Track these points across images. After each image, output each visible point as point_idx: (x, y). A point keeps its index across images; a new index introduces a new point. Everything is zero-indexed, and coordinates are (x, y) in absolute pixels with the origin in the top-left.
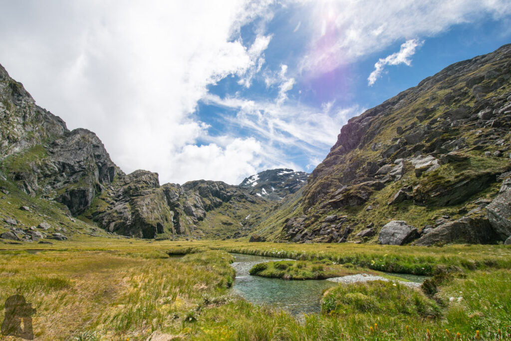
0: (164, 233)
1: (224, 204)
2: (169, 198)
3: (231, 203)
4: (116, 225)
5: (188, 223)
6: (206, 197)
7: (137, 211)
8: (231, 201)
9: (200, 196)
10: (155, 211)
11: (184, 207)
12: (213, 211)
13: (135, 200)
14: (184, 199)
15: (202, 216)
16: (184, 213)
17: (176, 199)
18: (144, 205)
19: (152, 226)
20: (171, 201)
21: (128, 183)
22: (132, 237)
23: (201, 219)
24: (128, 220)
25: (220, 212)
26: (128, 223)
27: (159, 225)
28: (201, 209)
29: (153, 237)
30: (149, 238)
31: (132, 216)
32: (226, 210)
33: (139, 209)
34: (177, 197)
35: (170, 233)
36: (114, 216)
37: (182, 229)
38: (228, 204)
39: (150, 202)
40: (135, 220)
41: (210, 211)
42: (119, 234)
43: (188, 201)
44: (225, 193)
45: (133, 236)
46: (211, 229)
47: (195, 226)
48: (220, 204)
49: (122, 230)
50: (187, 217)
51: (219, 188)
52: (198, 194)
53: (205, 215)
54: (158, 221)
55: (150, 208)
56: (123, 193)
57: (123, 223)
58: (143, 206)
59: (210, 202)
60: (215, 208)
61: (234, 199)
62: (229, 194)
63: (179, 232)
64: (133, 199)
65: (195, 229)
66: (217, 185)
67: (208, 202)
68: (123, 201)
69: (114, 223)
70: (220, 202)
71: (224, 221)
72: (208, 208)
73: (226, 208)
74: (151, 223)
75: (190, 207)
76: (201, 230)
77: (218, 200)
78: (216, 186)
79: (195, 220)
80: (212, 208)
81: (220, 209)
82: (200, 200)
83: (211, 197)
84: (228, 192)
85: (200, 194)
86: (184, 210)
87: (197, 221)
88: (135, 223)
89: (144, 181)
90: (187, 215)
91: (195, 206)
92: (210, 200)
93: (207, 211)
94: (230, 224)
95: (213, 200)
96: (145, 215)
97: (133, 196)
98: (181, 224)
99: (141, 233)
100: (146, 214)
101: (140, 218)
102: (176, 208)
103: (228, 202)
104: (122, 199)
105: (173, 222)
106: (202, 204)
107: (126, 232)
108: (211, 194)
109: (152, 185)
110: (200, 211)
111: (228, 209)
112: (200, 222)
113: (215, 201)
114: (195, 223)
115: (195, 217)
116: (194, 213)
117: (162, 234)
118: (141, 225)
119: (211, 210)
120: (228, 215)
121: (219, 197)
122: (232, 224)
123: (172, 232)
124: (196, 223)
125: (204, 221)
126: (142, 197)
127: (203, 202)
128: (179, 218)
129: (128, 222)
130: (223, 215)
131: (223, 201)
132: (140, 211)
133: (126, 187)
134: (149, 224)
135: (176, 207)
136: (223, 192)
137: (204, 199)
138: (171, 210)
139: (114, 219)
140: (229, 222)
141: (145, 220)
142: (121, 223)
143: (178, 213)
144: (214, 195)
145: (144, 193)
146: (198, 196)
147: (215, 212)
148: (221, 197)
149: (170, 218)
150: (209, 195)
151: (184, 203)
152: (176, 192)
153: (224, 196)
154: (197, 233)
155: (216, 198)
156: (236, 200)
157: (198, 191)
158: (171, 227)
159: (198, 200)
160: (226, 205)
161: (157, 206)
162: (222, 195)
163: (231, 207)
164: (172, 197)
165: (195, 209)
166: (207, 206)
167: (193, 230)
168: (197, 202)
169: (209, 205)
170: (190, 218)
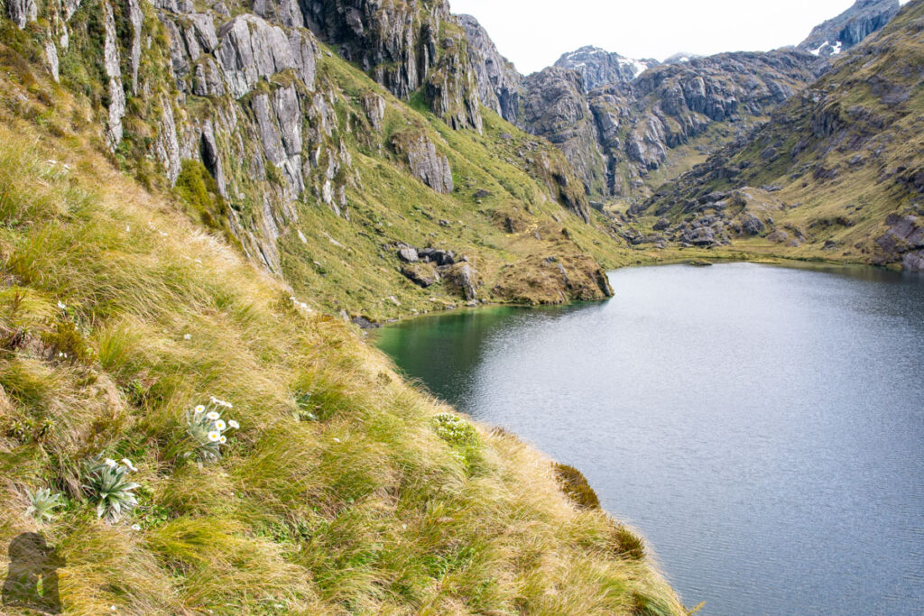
0: (590, 195)
1: (713, 126)
2: (601, 129)
3: (732, 121)
5: (630, 176)
6: (675, 114)
8: (733, 117)
9: (660, 114)
10: (579, 167)
11: (627, 144)
12: (683, 147)
14: (630, 125)
15: (656, 161)
16: (625, 157)
17: (612, 132)
20: (605, 136)
21: (539, 118)
23: (653, 167)
25: (697, 149)
28: (657, 146)
32: (712, 143)
34: (614, 129)
35: (599, 195)
37: (617, 187)
38: (721, 126)
41: (677, 146)
43: (636, 132)
44: (720, 98)
47: (640, 180)
50: (630, 165)
51: (708, 89)
52: (658, 111)
59: (680, 127)
60: (690, 140)
61: (744, 108)
62: (730, 100)
63: (612, 193)
65: (638, 186)
66: (702, 84)
67: (676, 128)
70: (701, 125)
72: (672, 141)
73: (713, 138)
75: (636, 145)
76: (650, 186)
77: (700, 119)
78: (699, 86)
79: (642, 170)
80: (685, 139)
81: (701, 140)
82: (659, 127)
83: (685, 114)
84: (729, 95)
85: (661, 109)
86: (627, 151)
87: (646, 170)
90: (630, 160)
91: (647, 141)
92: (681, 122)
93: (672, 147)
95: (688, 121)
98: (616, 180)
102: (612, 150)
103: (726, 120)
105: (607, 175)
106: (662, 133)
108: (685, 108)
110: (654, 150)
111: (717, 139)
112: (651, 174)
113: (691, 124)
114: (641, 175)
115: (643, 163)
116: (642, 157)
119: (680, 144)
121: (705, 112)
123: (602, 194)
124: (644, 174)
125: (658, 171)
126: (562, 145)
127: (666, 129)
128: (615, 168)
130: (701, 154)
131: (712, 119)
135: (613, 147)
136: (714, 97)
137: (670, 120)
138: (605, 153)
143: (615, 159)
144: (693, 107)
145: (562, 137)
146: (656, 115)
147: (688, 149)
148: (709, 110)
149: (602, 170)
150: (681, 110)
151: (628, 136)
152: (613, 117)
153: (717, 109)
154: (640, 193)
155: (696, 115)
156: (749, 111)
157: (659, 101)
158: (600, 186)
159: (654, 128)
160: (717, 130)
161: (580, 158)
162: (712, 105)
163: (727, 132)
164: (606, 129)
165: (645, 147)
166: (671, 137)
167: (636, 187)
168: (652, 131)
169: (677, 134)
170: (634, 167)
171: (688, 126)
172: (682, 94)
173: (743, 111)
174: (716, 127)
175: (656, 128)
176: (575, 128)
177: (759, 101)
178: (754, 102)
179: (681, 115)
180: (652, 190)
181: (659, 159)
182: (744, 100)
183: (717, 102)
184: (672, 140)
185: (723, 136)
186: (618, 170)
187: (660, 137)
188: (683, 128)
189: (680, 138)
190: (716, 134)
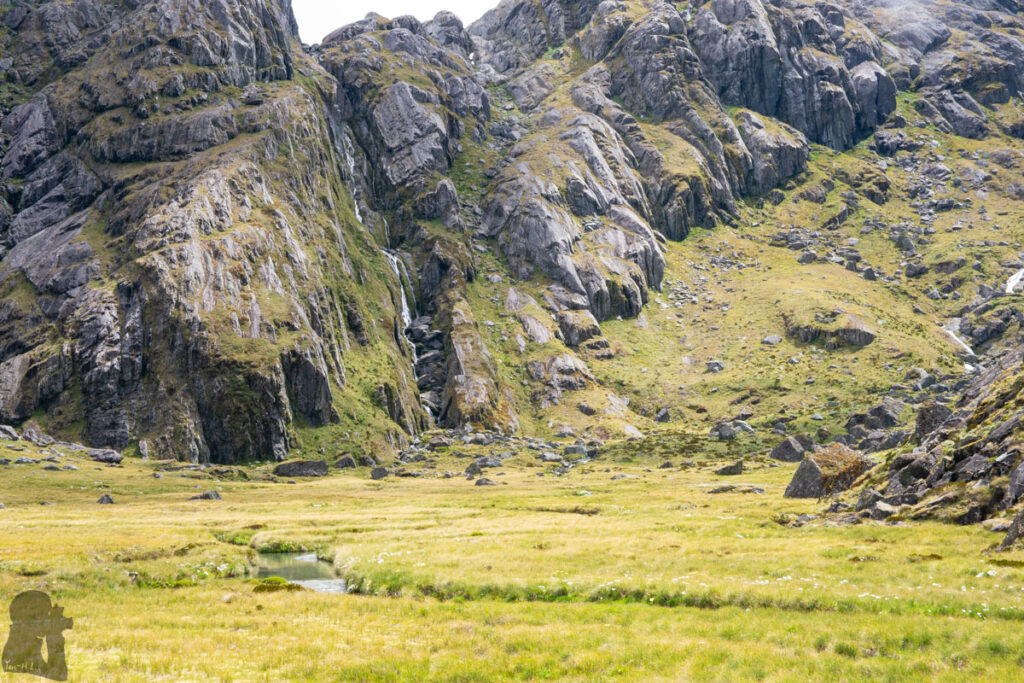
0: (334, 419)
1: (823, 162)
2: (371, 147)
3: (884, 150)
4: (31, 373)
5: (522, 343)
6: (669, 111)
7: (150, 274)
8: (890, 135)
9: (613, 108)
10: (269, 270)
12: (724, 235)
13: (135, 192)
14: (492, 147)
15: (625, 281)
16: (490, 262)
17: (422, 155)
18: (191, 229)
19: (252, 380)
20: (392, 171)
21: (76, 63)
22: (139, 454)
23: (619, 304)
24: (99, 339)
25: (783, 241)
26: (105, 358)
27: (295, 364)
28: (621, 220)
29: (265, 453)
30: (241, 457)
31: (124, 310)
32: (835, 222)
33: (161, 263)
34: (432, 142)
35: (382, 420)
36: (14, 316)
37: (474, 392)
38: (851, 163)
39: (228, 204)
40: (147, 339)
41: (696, 231)
42: (58, 432)
43: (523, 166)
44: (836, 63)
45: (145, 445)
46: (695, 380)
47: (571, 360)
48: (789, 168)
49: (70, 405)
50: (513, 295)
52: (600, 98)
53: (653, 269)
54: (287, 341)
55: (231, 248)
56: (51, 138)
57: (76, 360)
58: (186, 237)
59: (700, 159)
60: (744, 210)
61: (921, 107)
62: (866, 72)
63: (448, 416)
64: (121, 188)
65: (568, 386)
67: (682, 160)
68: (60, 198)
69: (17, 361)
70: (781, 152)
71: (805, 320)
73: (836, 202)
74: (241, 357)
75: (531, 210)
76: (621, 386)
77: (771, 132)
79: (571, 317)
80: (721, 205)
81: (791, 211)
82: (617, 151)
83: (710, 114)
84: (858, 56)
85: (613, 94)
87: (585, 319)
88: (145, 361)
89: (174, 43)
90: (514, 275)
91: (578, 202)
92: (700, 138)
93: (676, 233)
94: (853, 340)
95: (727, 137)
96: (200, 306)
97: (117, 160)
98: (462, 350)
99: (190, 423)
100: (206, 293)
101: (174, 325)
102: (427, 229)
103: (864, 145)
104: (46, 188)
106: (633, 176)
107: (101, 417)
109: (234, 67)
110: (617, 237)
111: (852, 207)
112: (615, 332)
113: (740, 147)
114: (573, 338)
115: (572, 288)
116: (569, 262)
117: (325, 433)
118: (184, 372)
119: (711, 225)
120: (853, 262)
121: (778, 109)
122: (868, 338)
123: (396, 414)
124: (585, 335)
125: (642, 315)
126: (178, 166)
127: (643, 162)
128: (450, 303)
129: (102, 350)
130: (809, 259)
131: (816, 137)
132: (167, 278)
133: (65, 92)
134: (232, 365)
135: (430, 218)
136: (811, 53)
137: (653, 134)
138: (395, 243)
139: (22, 334)
140: (842, 323)
141: (204, 341)
142: (59, 361)
143: (444, 266)
144: (733, 92)
145: (182, 133)
146: (598, 111)
147: (745, 243)
148: (796, 107)
149: (390, 310)
150: (693, 95)
151: (491, 179)
152: (423, 99)
153: (829, 98)
154: (585, 421)
155: (755, 117)
156: (940, 118)
157: (601, 66)
158: (385, 378)
159: (597, 153)
160: (843, 175)
161: (278, 228)
162: (806, 85)
163: (884, 186)
164: (393, 144)
165: (574, 225)
166: (670, 192)
167: (558, 393)
168: (591, 162)
169: (694, 182)
170: (533, 302)
171: (730, 157)
172: (687, 41)
173: (918, 118)
174: (835, 165)
175: (610, 159)
176: (252, 102)
177: (967, 85)
178: (949, 86)
179: (696, 114)
180: (633, 407)
181: (637, 270)
182: (910, 80)
183: (826, 74)
184: (674, 207)
185: (871, 196)
186: (462, 311)
187: (625, 190)
188: (711, 163)
189: (707, 201)
190: (843, 188)
